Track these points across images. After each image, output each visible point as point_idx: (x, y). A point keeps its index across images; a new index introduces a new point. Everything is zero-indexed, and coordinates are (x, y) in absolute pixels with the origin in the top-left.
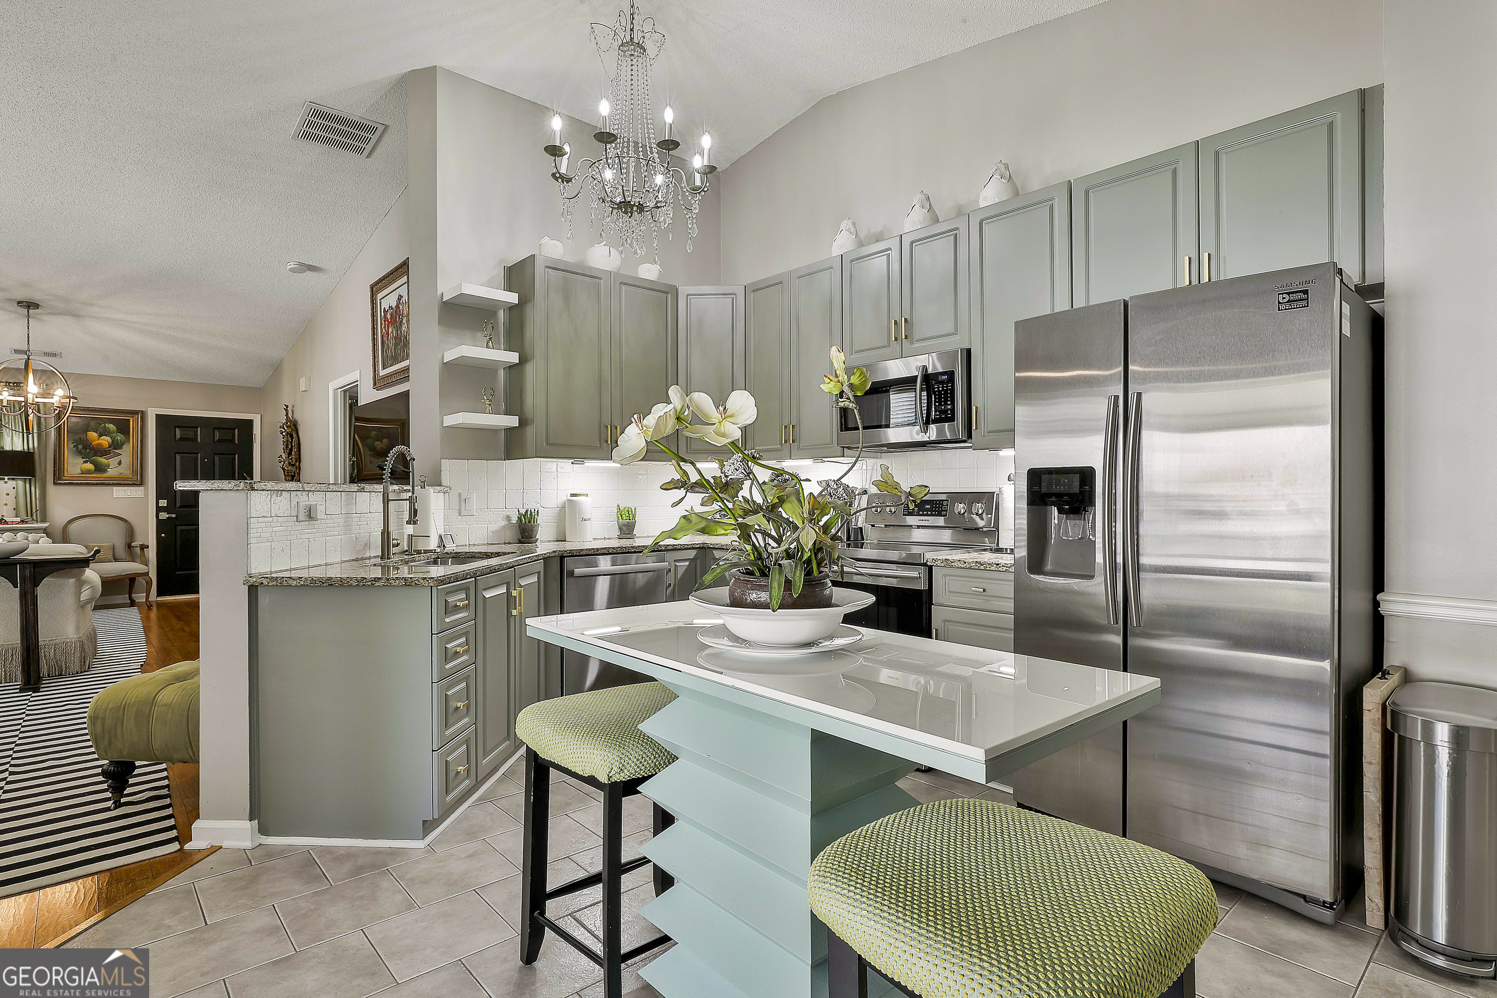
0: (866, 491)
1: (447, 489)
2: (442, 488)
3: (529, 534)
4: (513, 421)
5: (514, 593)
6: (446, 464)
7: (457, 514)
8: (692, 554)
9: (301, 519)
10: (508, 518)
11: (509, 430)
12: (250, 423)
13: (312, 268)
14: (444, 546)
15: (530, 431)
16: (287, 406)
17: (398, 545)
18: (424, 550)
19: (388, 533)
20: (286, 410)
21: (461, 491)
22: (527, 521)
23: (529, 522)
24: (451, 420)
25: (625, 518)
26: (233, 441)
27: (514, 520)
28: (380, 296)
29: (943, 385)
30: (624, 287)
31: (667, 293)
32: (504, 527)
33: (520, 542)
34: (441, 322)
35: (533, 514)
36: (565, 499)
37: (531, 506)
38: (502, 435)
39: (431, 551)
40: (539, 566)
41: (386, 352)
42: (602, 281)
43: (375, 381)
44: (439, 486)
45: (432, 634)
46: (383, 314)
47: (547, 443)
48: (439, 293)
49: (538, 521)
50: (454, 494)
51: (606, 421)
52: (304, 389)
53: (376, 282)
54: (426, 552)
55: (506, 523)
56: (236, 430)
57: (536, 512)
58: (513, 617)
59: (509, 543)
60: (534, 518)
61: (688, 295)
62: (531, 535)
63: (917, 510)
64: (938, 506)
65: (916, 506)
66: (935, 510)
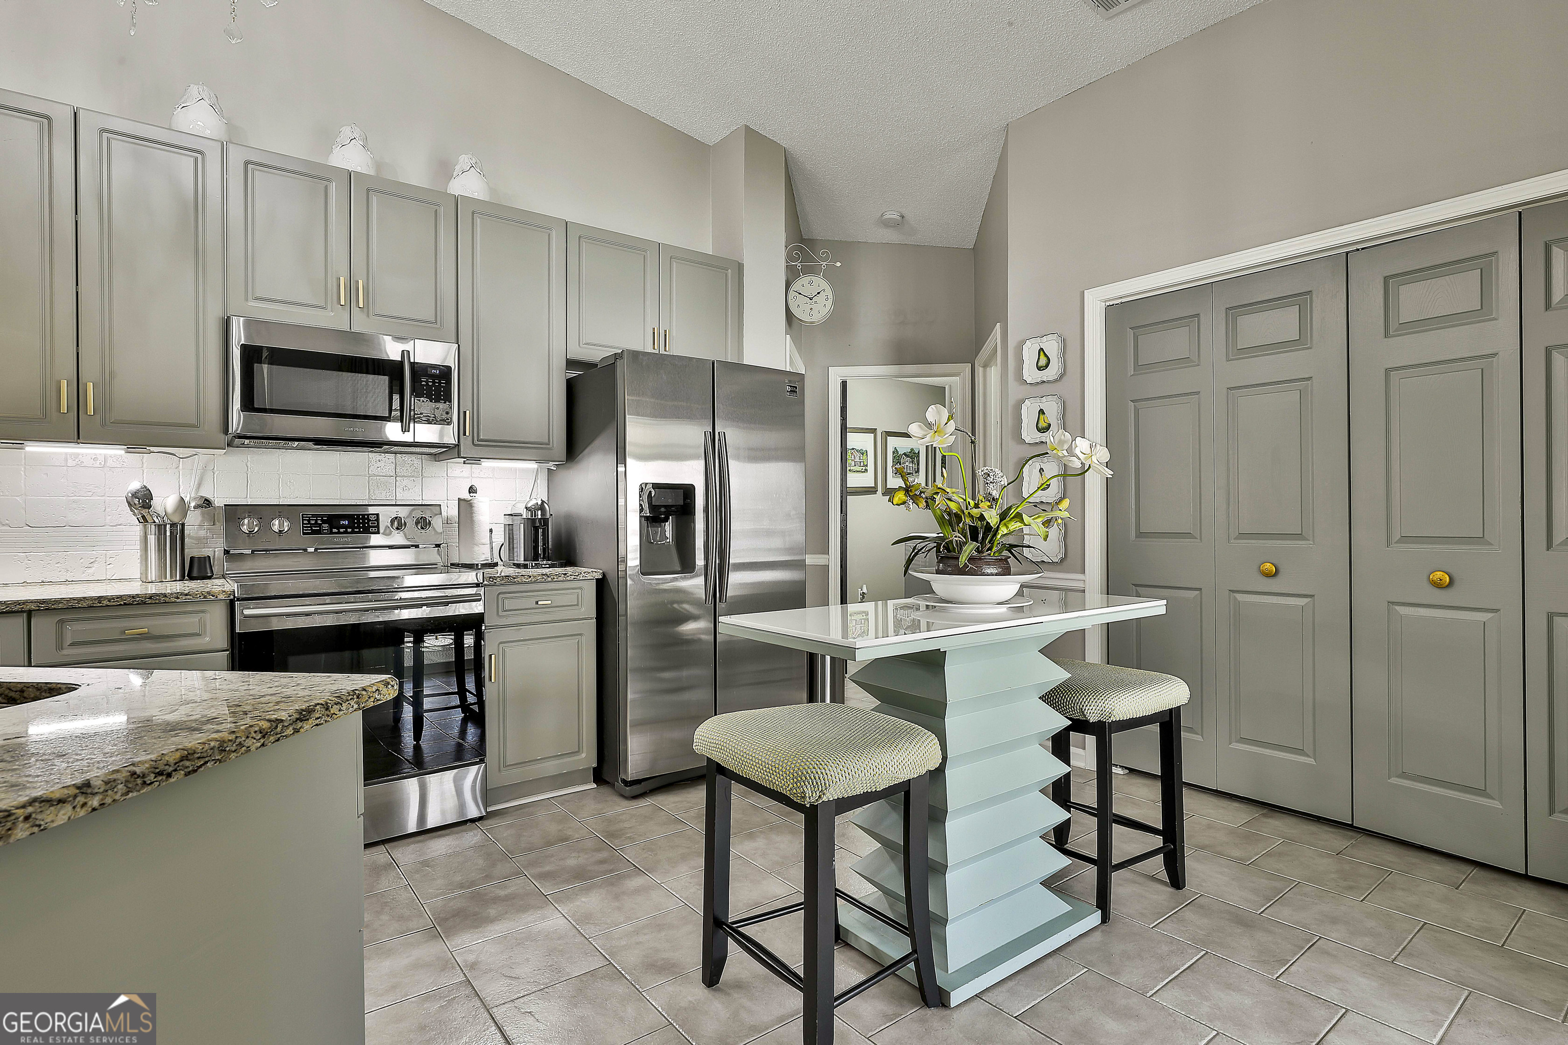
0: (208, 501)
29: (440, 381)
63: (328, 527)
64: (361, 521)
65: (324, 522)
66: (359, 527)
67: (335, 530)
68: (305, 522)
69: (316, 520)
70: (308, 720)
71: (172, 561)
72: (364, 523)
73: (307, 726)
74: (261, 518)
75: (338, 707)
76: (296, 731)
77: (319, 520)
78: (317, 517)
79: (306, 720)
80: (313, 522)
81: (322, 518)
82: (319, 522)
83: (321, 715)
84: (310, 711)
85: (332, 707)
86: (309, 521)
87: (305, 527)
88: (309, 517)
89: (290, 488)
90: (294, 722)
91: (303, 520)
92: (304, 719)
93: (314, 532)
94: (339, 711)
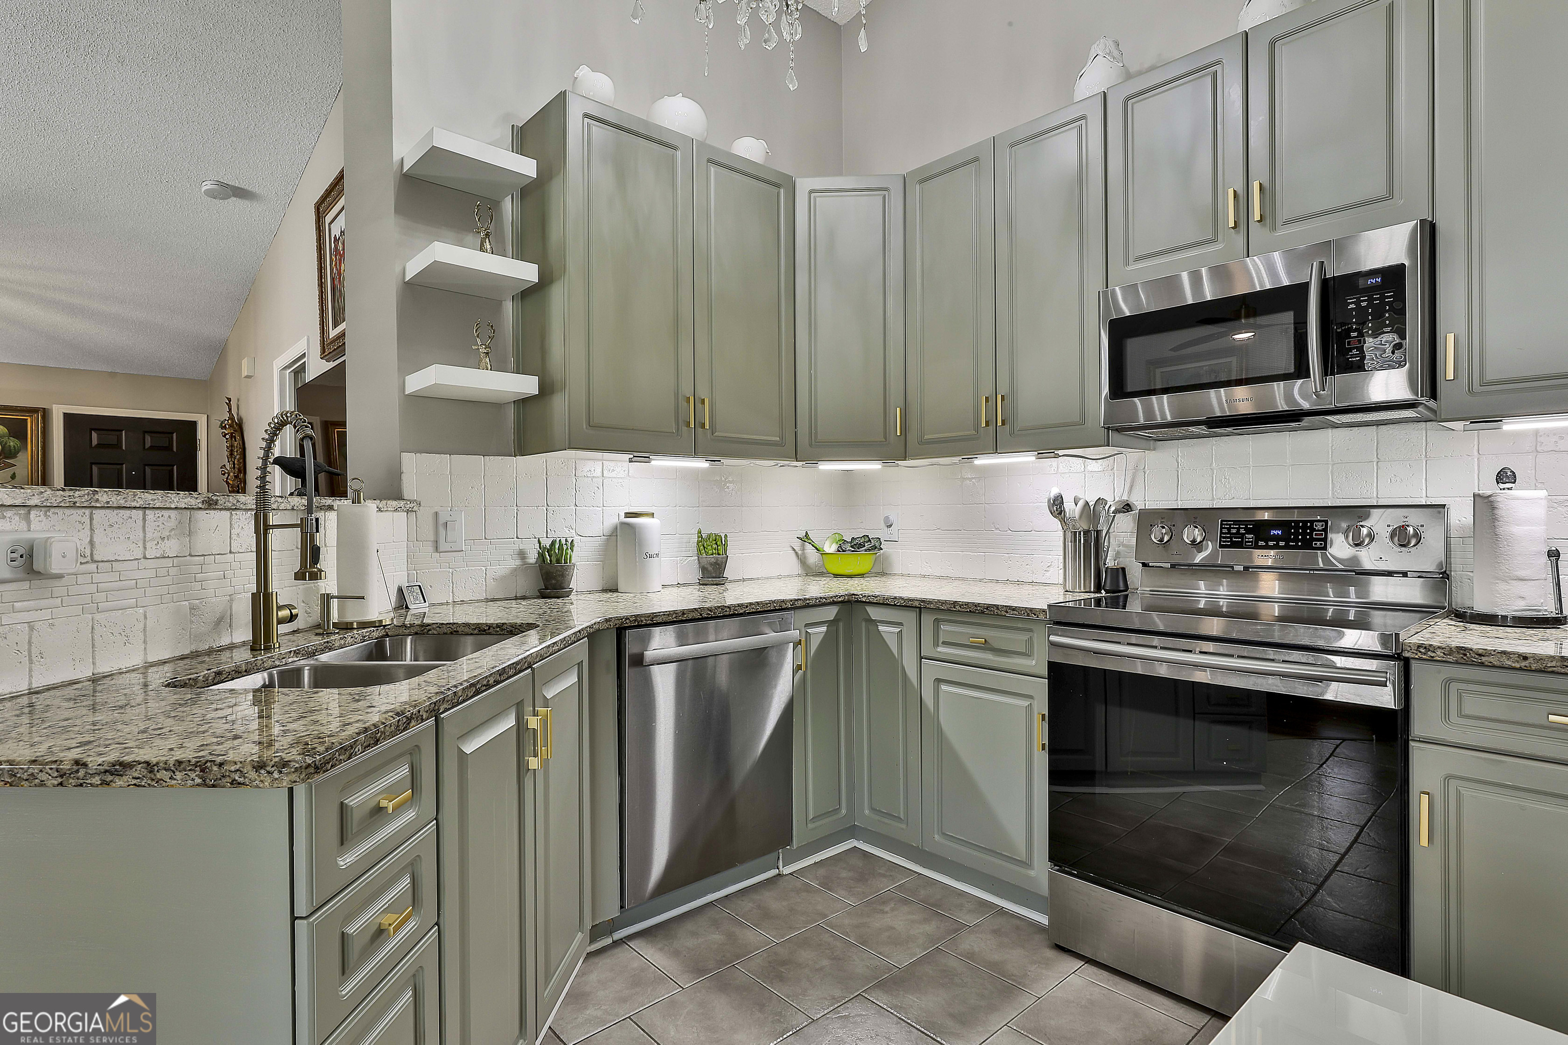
0: (1128, 505)
1: (412, 505)
2: (402, 503)
3: (558, 581)
4: (528, 385)
5: (533, 722)
6: (410, 461)
7: (430, 548)
8: (831, 613)
10: (522, 555)
11: (524, 402)
12: (193, 425)
13: (240, 193)
14: (407, 607)
15: (559, 405)
16: (230, 400)
17: (292, 618)
18: (358, 623)
19: (268, 596)
20: (229, 405)
21: (436, 509)
22: (554, 560)
23: (558, 561)
24: (417, 382)
25: (710, 552)
26: (169, 448)
27: (532, 557)
28: (328, 219)
30: (713, 169)
31: (778, 186)
32: (515, 570)
33: (543, 596)
34: (399, 210)
35: (565, 547)
36: (615, 521)
37: (561, 533)
38: (511, 412)
39: (370, 624)
40: (581, 650)
41: (338, 301)
42: (679, 153)
43: (324, 347)
44: (395, 499)
45: (294, 919)
46: (333, 245)
47: (589, 424)
48: (396, 157)
49: (573, 558)
50: (425, 514)
51: (687, 390)
52: (246, 374)
53: (322, 196)
54: (363, 625)
55: (518, 562)
56: (175, 434)
57: (569, 544)
58: (530, 774)
59: (524, 598)
60: (567, 554)
61: (811, 192)
62: (562, 583)
63: (1252, 538)
64: (1300, 531)
65: (1248, 531)
66: (1296, 540)
67: (1261, 543)
68: (1225, 531)
69: (1238, 529)
70: (121, 776)
71: (1086, 570)
72: (1304, 534)
73: (119, 782)
74: (1174, 526)
75: (169, 774)
76: (105, 783)
77: (1242, 528)
78: (1239, 525)
79: (118, 775)
80: (1234, 531)
81: (1246, 525)
82: (1242, 531)
83: (141, 776)
84: (126, 766)
85: (158, 771)
86: (1229, 529)
87: (1224, 538)
88: (1230, 525)
89: (1226, 487)
90: (102, 772)
91: (1222, 528)
92: (116, 773)
93: (1234, 545)
94: (170, 778)
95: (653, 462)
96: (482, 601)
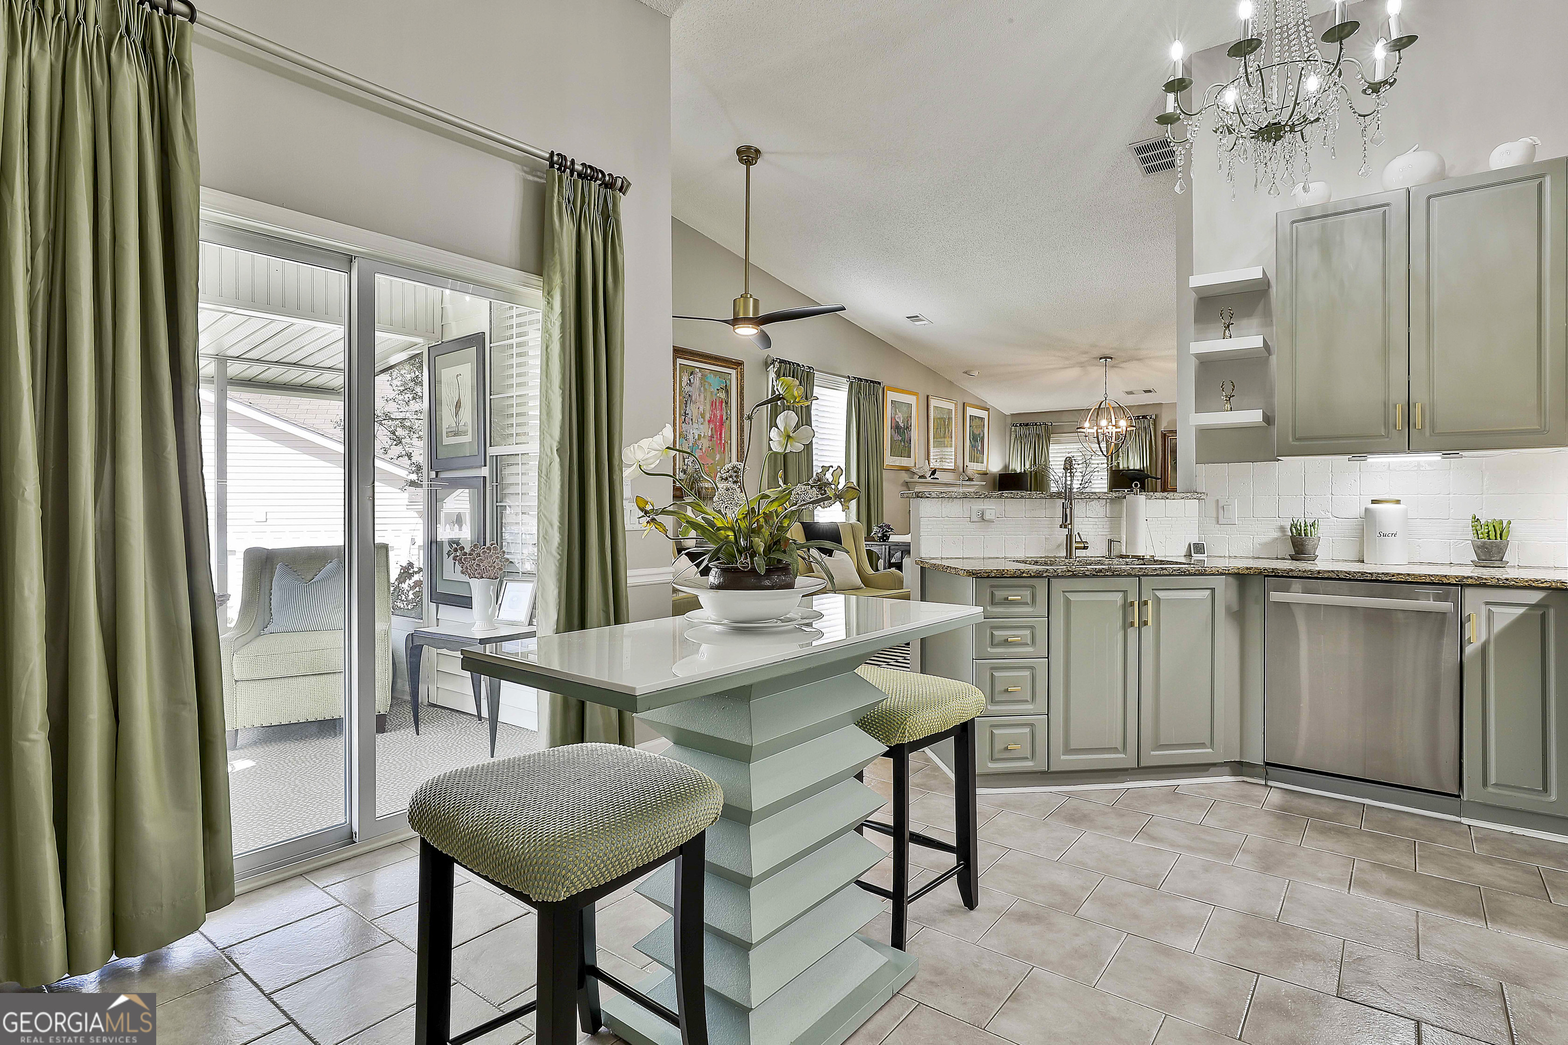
4: (1256, 417)
7: (1215, 522)
9: (973, 520)
10: (1281, 528)
11: (1254, 428)
15: (1279, 429)
17: (1085, 548)
19: (1071, 536)
21: (1218, 497)
27: (1286, 532)
31: (1540, 177)
32: (1277, 539)
33: (1293, 558)
34: (1196, 318)
42: (1391, 207)
50: (1211, 501)
51: (1397, 398)
55: (1279, 533)
58: (1133, 629)
95: (1369, 460)
96: (1250, 558)
